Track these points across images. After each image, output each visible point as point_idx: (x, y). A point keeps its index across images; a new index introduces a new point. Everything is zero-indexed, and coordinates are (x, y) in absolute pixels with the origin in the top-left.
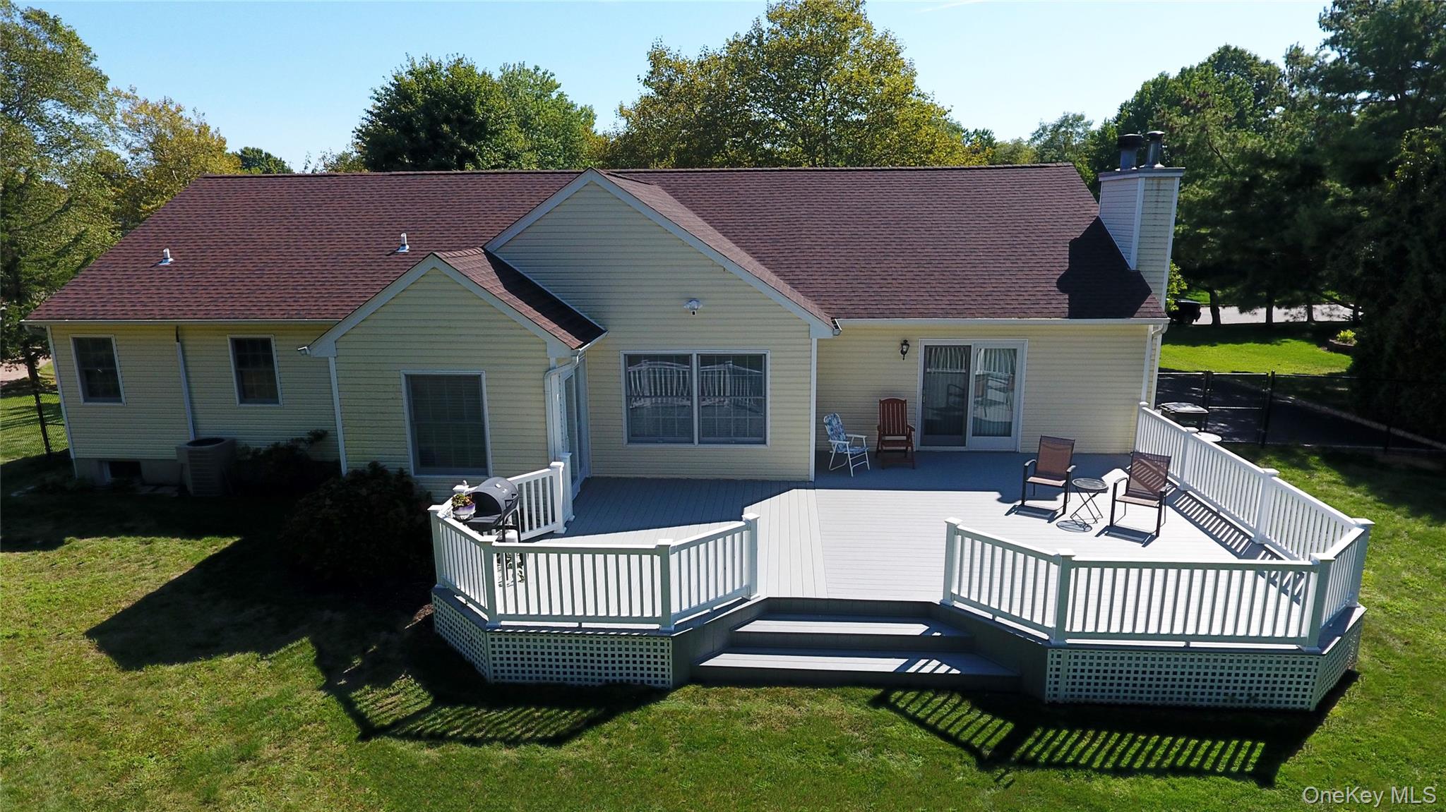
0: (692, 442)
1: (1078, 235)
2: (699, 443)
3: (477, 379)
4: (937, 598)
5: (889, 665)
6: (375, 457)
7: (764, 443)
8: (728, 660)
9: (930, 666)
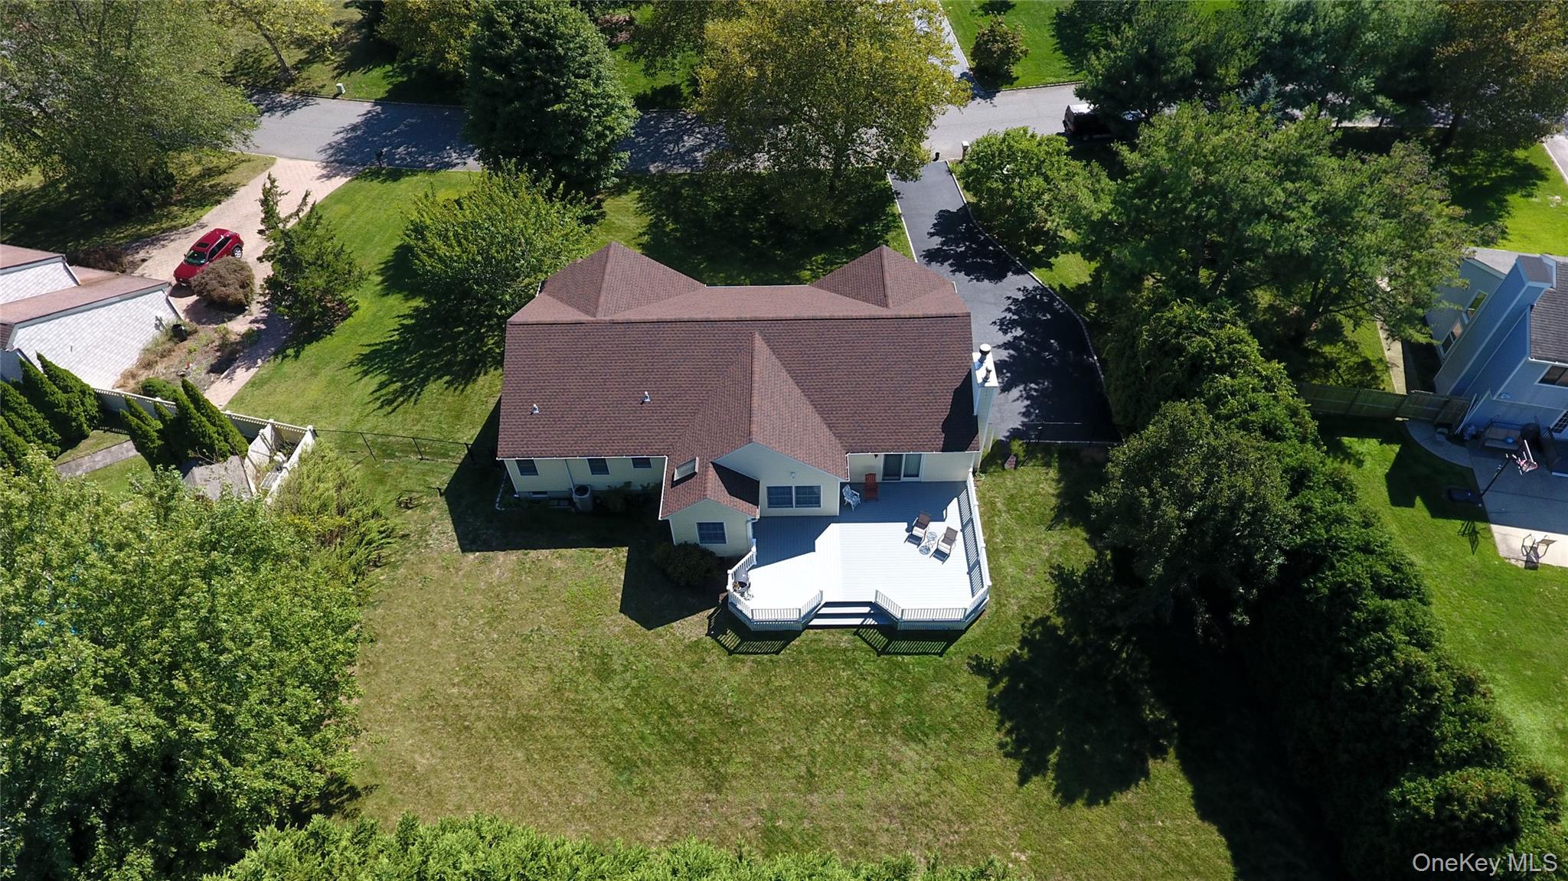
0: (793, 507)
2: (796, 507)
3: (722, 524)
4: (873, 601)
5: (858, 621)
6: (686, 541)
7: (820, 507)
8: (816, 622)
9: (870, 621)
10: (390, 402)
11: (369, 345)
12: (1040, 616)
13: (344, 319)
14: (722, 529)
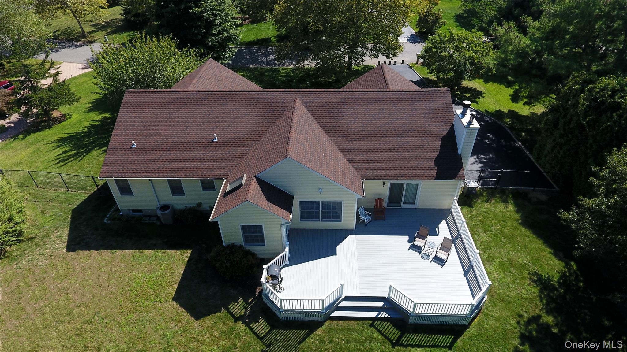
0: (320, 221)
1: (445, 134)
2: (322, 221)
3: (261, 226)
4: (386, 296)
5: (373, 314)
6: (233, 242)
7: (341, 221)
8: (336, 314)
9: (384, 315)
10: (64, 161)
11: (68, 134)
12: (532, 314)
13: (61, 122)
14: (261, 232)
